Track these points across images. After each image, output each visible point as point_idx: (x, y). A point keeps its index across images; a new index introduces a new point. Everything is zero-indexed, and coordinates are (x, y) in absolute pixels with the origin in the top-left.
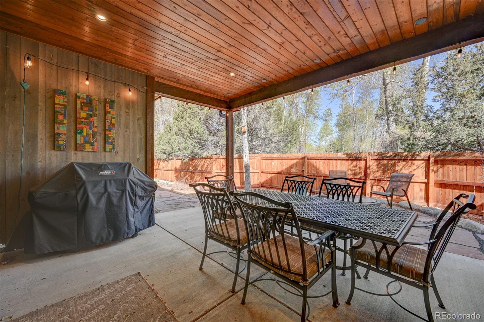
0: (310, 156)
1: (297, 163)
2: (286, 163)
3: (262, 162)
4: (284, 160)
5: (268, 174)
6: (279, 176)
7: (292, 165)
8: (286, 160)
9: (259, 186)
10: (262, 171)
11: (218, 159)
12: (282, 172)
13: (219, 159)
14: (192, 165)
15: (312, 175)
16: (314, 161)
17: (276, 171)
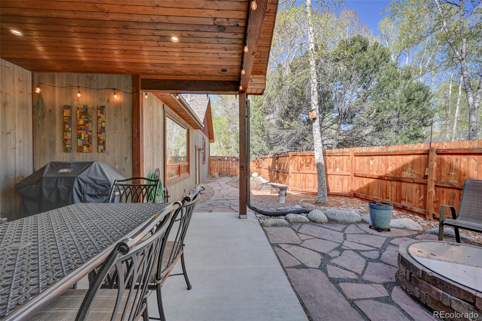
0: (444, 148)
1: (413, 162)
2: (394, 162)
3: (355, 160)
4: (389, 157)
5: (364, 179)
6: (381, 183)
7: (403, 166)
8: (394, 157)
9: (351, 195)
10: (355, 174)
11: (295, 157)
12: (385, 176)
14: (278, 163)
15: (448, 186)
16: (454, 157)
17: (376, 174)
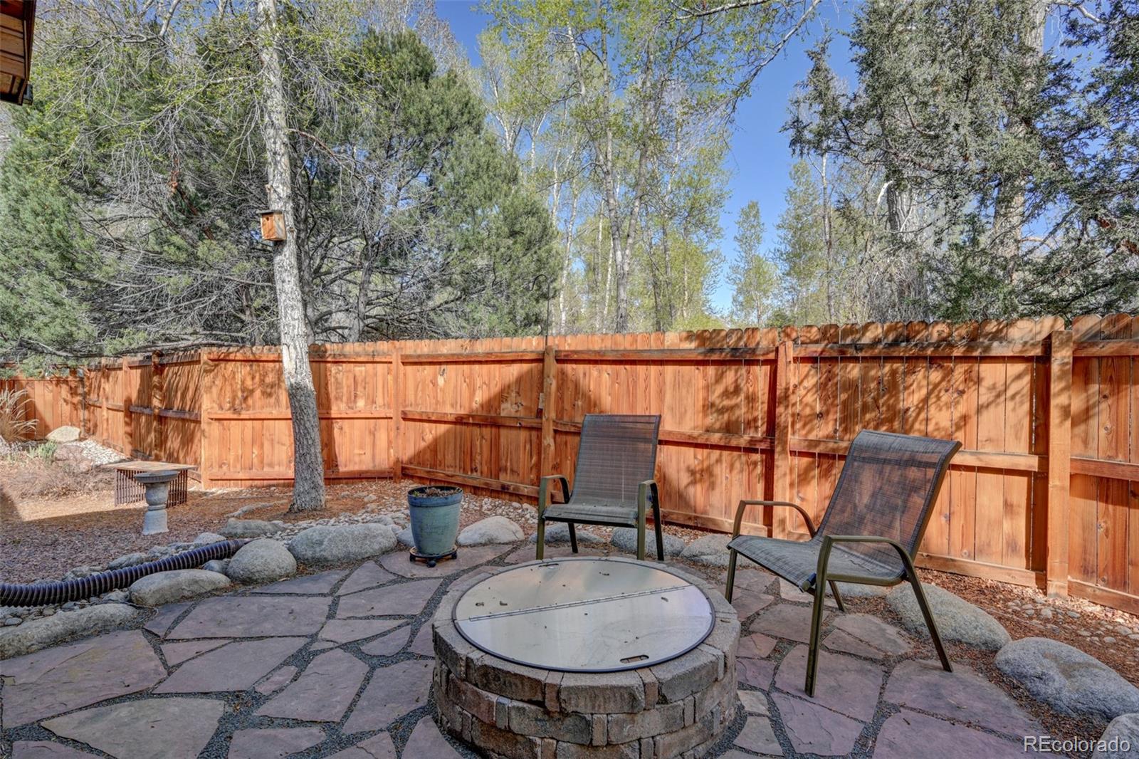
0: (567, 348)
1: (519, 380)
2: (486, 379)
3: (405, 374)
4: (477, 367)
5: (426, 425)
6: (461, 433)
7: (502, 391)
8: (485, 367)
9: (395, 474)
10: (404, 413)
11: (223, 365)
12: (469, 416)
13: (230, 366)
15: (572, 429)
16: (581, 368)
17: (450, 411)
